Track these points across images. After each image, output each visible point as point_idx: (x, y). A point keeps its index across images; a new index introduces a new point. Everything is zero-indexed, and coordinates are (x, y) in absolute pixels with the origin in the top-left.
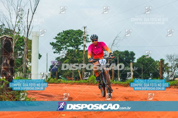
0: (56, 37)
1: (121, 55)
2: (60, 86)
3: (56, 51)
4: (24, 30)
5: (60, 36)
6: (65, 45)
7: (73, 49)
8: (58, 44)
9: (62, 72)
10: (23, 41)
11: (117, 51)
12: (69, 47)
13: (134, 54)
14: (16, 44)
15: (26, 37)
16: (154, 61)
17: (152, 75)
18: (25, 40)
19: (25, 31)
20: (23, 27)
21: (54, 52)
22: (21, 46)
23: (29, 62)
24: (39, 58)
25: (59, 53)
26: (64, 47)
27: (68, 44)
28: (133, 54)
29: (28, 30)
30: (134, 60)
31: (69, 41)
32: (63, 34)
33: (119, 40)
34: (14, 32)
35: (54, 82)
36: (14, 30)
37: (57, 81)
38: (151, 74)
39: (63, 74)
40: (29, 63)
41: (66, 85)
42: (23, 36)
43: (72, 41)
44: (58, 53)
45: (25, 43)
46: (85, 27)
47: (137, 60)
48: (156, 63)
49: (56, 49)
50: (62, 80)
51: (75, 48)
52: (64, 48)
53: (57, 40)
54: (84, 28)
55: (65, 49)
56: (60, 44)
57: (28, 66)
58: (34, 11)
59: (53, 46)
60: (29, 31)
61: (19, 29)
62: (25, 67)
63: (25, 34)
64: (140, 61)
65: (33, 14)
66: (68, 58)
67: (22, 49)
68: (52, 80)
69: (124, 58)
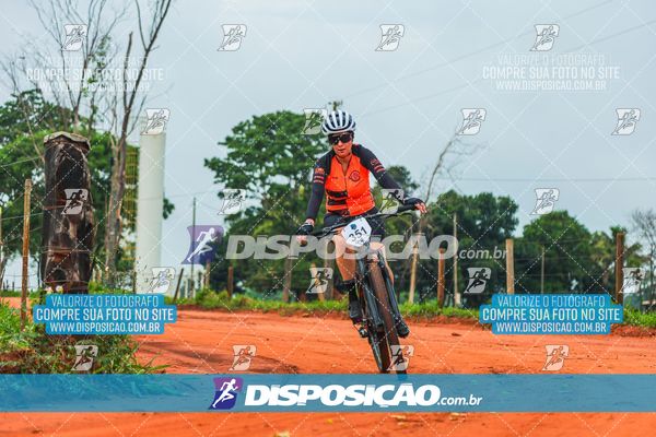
1: (467, 210)
2: (245, 320)
4: (114, 111)
5: (244, 135)
6: (261, 169)
7: (289, 185)
8: (235, 163)
9: (247, 269)
10: (108, 150)
11: (451, 194)
12: (273, 175)
13: (514, 208)
15: (120, 135)
16: (587, 234)
17: (577, 287)
18: (113, 147)
19: (115, 116)
20: (111, 99)
22: (101, 168)
23: (129, 230)
24: (165, 216)
26: (257, 175)
27: (271, 164)
28: (508, 206)
29: (128, 110)
30: (513, 229)
31: (274, 154)
32: (254, 127)
33: (460, 154)
34: (72, 117)
35: (221, 305)
36: (76, 109)
37: (232, 302)
38: (575, 283)
39: (249, 276)
40: (125, 233)
41: (265, 316)
42: (107, 134)
43: (284, 155)
45: (116, 159)
46: (336, 104)
47: (526, 227)
48: (595, 243)
49: (227, 182)
50: (250, 300)
51: (296, 179)
52: (256, 179)
53: (232, 150)
54: (332, 106)
55: (259, 182)
56: (244, 164)
57: (122, 244)
58: (152, 42)
59: (215, 173)
60: (131, 115)
61: (92, 107)
63: (114, 123)
64: (534, 234)
65: (148, 51)
66: (272, 218)
67: (102, 181)
68: (214, 297)
69: (478, 222)
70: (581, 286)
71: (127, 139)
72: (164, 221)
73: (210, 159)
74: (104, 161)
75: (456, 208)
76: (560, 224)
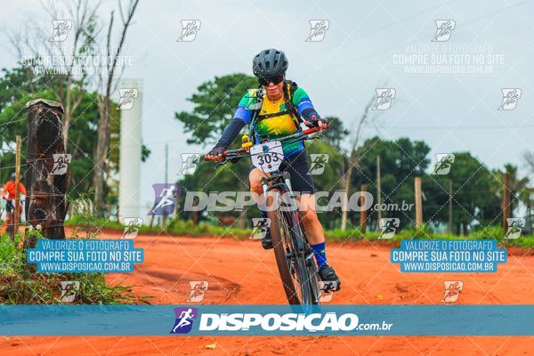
0: (195, 96)
1: (388, 152)
2: (205, 244)
3: (195, 138)
4: (100, 76)
5: (208, 93)
8: (200, 116)
10: (96, 107)
11: (376, 139)
13: (427, 150)
14: (74, 116)
15: (105, 94)
16: (485, 171)
17: (479, 214)
18: (100, 104)
19: (101, 79)
21: (190, 142)
22: (92, 120)
23: (115, 171)
24: (143, 160)
25: (202, 144)
26: (218, 125)
27: (229, 117)
28: (423, 149)
29: (111, 74)
30: (426, 167)
31: (232, 108)
32: (215, 86)
34: (67, 80)
35: (188, 231)
36: (70, 73)
37: (196, 229)
38: (477, 210)
40: (112, 173)
41: (223, 241)
42: (95, 93)
44: (199, 143)
45: (102, 114)
47: (436, 165)
48: (492, 178)
49: (194, 131)
50: (211, 228)
52: (217, 128)
53: (198, 105)
55: (219, 131)
56: (207, 117)
57: (110, 183)
58: (130, 18)
59: (183, 124)
60: (113, 78)
62: (101, 185)
63: (100, 85)
65: (126, 25)
67: (91, 131)
68: (182, 224)
69: (398, 162)
70: (483, 213)
71: (111, 98)
72: (142, 164)
73: (179, 112)
74: (93, 115)
75: (380, 150)
76: (465, 163)
